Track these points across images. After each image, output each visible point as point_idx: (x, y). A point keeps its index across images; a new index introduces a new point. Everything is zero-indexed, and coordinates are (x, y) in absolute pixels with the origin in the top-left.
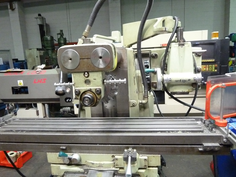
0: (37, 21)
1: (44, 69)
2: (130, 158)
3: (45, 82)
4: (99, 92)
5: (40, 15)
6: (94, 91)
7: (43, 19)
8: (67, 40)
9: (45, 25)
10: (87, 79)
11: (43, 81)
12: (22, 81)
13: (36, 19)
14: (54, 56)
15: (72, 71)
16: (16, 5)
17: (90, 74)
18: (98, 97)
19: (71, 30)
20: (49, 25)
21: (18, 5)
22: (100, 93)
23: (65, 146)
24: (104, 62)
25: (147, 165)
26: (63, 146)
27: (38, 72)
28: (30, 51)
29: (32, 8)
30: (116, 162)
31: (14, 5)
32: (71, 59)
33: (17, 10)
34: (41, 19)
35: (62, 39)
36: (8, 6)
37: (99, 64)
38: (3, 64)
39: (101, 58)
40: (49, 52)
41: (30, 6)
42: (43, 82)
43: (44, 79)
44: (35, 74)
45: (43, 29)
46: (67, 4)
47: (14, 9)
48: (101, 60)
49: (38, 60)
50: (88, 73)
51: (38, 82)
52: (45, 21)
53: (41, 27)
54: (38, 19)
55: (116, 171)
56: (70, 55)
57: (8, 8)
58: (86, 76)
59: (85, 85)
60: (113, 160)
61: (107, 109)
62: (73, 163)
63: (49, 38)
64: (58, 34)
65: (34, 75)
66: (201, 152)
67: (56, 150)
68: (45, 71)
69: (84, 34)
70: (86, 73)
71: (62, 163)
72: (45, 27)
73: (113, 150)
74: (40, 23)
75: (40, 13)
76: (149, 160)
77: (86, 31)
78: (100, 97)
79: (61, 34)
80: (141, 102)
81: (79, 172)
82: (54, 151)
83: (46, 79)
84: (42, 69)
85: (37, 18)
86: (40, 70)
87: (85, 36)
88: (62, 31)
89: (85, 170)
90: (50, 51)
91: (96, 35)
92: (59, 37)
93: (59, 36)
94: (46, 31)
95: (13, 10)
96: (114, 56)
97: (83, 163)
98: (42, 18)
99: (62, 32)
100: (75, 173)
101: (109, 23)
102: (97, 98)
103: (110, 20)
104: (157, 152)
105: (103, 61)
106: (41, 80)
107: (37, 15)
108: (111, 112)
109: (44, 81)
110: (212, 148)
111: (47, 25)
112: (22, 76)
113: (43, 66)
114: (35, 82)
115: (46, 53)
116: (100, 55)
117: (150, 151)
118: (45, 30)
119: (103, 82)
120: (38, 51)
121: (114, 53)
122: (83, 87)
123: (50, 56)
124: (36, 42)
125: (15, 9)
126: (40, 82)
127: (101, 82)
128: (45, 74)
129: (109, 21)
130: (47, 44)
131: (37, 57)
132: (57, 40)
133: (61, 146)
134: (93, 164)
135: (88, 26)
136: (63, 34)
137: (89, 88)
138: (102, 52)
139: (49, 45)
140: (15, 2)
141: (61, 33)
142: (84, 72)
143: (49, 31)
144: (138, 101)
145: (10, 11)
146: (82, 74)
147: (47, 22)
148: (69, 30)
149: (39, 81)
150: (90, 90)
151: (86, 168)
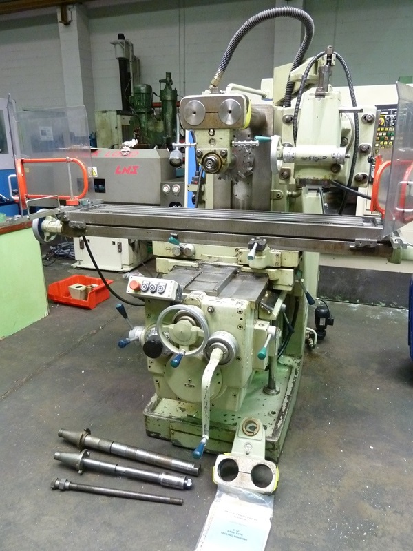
0: (116, 50)
1: (136, 147)
2: (256, 245)
3: (135, 172)
4: (224, 155)
5: (121, 37)
6: (219, 153)
7: (128, 46)
8: (178, 94)
9: (131, 59)
10: (212, 138)
11: (132, 170)
12: (95, 168)
13: (113, 46)
14: (152, 126)
15: (195, 127)
16: (73, 13)
17: (216, 131)
18: (223, 160)
19: (186, 72)
20: (139, 60)
21: (77, 11)
22: (226, 155)
23: (176, 233)
24: (234, 117)
25: (279, 262)
26: (174, 233)
27: (124, 154)
28: (105, 114)
29: (105, 20)
30: (240, 256)
31: (69, 12)
32: (195, 113)
33: (74, 25)
34: (124, 47)
35: (169, 91)
36: (56, 14)
37: (227, 120)
38: (52, 139)
39: (230, 112)
40: (142, 118)
41: (100, 16)
42: (132, 173)
43: (135, 167)
44: (119, 156)
45: (128, 69)
46: (182, 10)
47: (70, 21)
48: (230, 115)
49: (118, 134)
50: (214, 131)
51: (123, 172)
52: (132, 51)
53: (123, 63)
54: (118, 46)
55: (239, 267)
56: (194, 107)
57: (57, 20)
58: (212, 134)
59: (209, 145)
60: (237, 255)
61: (238, 200)
62: (185, 257)
63: (143, 89)
64: (161, 81)
65: (116, 159)
66: (352, 249)
67: (165, 238)
68: (138, 152)
69: (212, 82)
70: (212, 130)
71: (171, 255)
72: (131, 64)
73: (238, 241)
74: (121, 55)
75: (121, 33)
76: (283, 258)
77: (216, 77)
78: (226, 161)
79: (168, 81)
80: (290, 193)
81: (192, 267)
82: (162, 239)
83: (137, 167)
84: (131, 148)
85: (115, 44)
86: (129, 149)
87: (214, 86)
88: (169, 75)
89: (199, 264)
90: (143, 116)
91: (231, 85)
92: (163, 88)
93: (164, 85)
94: (133, 74)
95: (67, 23)
96: (246, 110)
97: (197, 257)
98: (127, 43)
99: (170, 77)
100: (186, 268)
101: (273, 57)
102: (221, 162)
103: (275, 50)
104: (294, 247)
105: (232, 116)
106: (130, 167)
107: (115, 38)
108: (244, 204)
109: (135, 170)
110: (366, 244)
111: (136, 60)
112: (96, 159)
113: (134, 142)
114: (118, 172)
115: (136, 120)
116: (230, 109)
117: (285, 246)
118: (131, 70)
119: (231, 144)
120: (119, 116)
121: (246, 106)
122: (206, 147)
123: (143, 125)
124: (111, 97)
125: (71, 23)
126: (127, 172)
127: (228, 143)
128: (137, 157)
129: (273, 53)
130: (139, 101)
131: (116, 128)
132: (159, 94)
133: (171, 232)
134: (210, 257)
135: (219, 70)
136: (171, 81)
137: (213, 149)
138: (233, 105)
139: (143, 103)
140: (71, 6)
141: (168, 78)
142: (210, 130)
143: (138, 73)
144: (285, 192)
145: (61, 25)
146: (207, 132)
147: (136, 54)
148: (182, 71)
149: (125, 169)
150: (214, 152)
151: (200, 262)
